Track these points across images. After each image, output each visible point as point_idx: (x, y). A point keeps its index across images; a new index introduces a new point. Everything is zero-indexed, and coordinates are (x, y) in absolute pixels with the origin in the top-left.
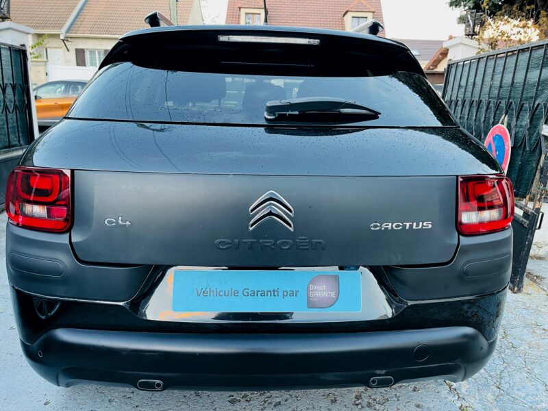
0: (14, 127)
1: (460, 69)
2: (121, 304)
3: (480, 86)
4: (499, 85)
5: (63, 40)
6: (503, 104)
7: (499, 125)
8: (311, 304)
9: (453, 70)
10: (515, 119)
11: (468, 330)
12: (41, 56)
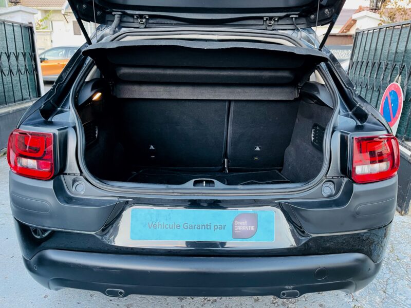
0: (25, 84)
1: (365, 37)
2: (93, 233)
3: (380, 51)
4: (395, 51)
5: (64, 15)
6: (398, 66)
7: (394, 83)
8: (236, 236)
9: (360, 37)
10: (407, 79)
11: (359, 256)
12: (47, 27)
